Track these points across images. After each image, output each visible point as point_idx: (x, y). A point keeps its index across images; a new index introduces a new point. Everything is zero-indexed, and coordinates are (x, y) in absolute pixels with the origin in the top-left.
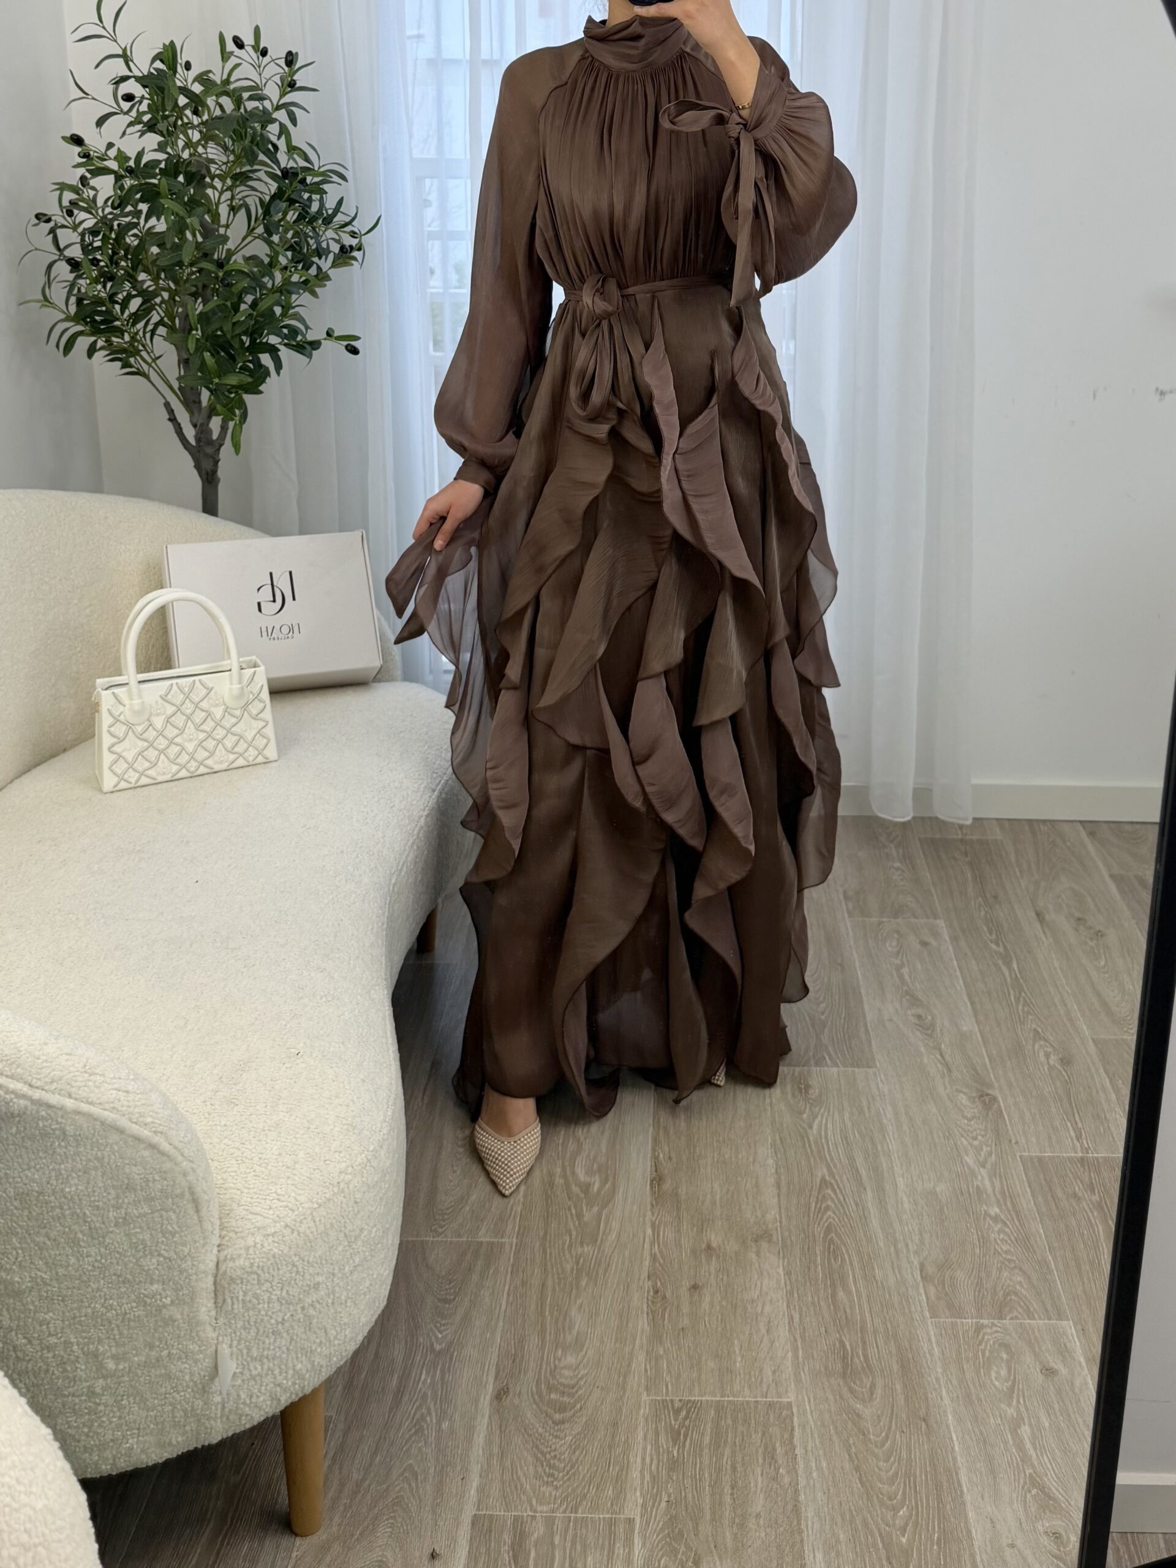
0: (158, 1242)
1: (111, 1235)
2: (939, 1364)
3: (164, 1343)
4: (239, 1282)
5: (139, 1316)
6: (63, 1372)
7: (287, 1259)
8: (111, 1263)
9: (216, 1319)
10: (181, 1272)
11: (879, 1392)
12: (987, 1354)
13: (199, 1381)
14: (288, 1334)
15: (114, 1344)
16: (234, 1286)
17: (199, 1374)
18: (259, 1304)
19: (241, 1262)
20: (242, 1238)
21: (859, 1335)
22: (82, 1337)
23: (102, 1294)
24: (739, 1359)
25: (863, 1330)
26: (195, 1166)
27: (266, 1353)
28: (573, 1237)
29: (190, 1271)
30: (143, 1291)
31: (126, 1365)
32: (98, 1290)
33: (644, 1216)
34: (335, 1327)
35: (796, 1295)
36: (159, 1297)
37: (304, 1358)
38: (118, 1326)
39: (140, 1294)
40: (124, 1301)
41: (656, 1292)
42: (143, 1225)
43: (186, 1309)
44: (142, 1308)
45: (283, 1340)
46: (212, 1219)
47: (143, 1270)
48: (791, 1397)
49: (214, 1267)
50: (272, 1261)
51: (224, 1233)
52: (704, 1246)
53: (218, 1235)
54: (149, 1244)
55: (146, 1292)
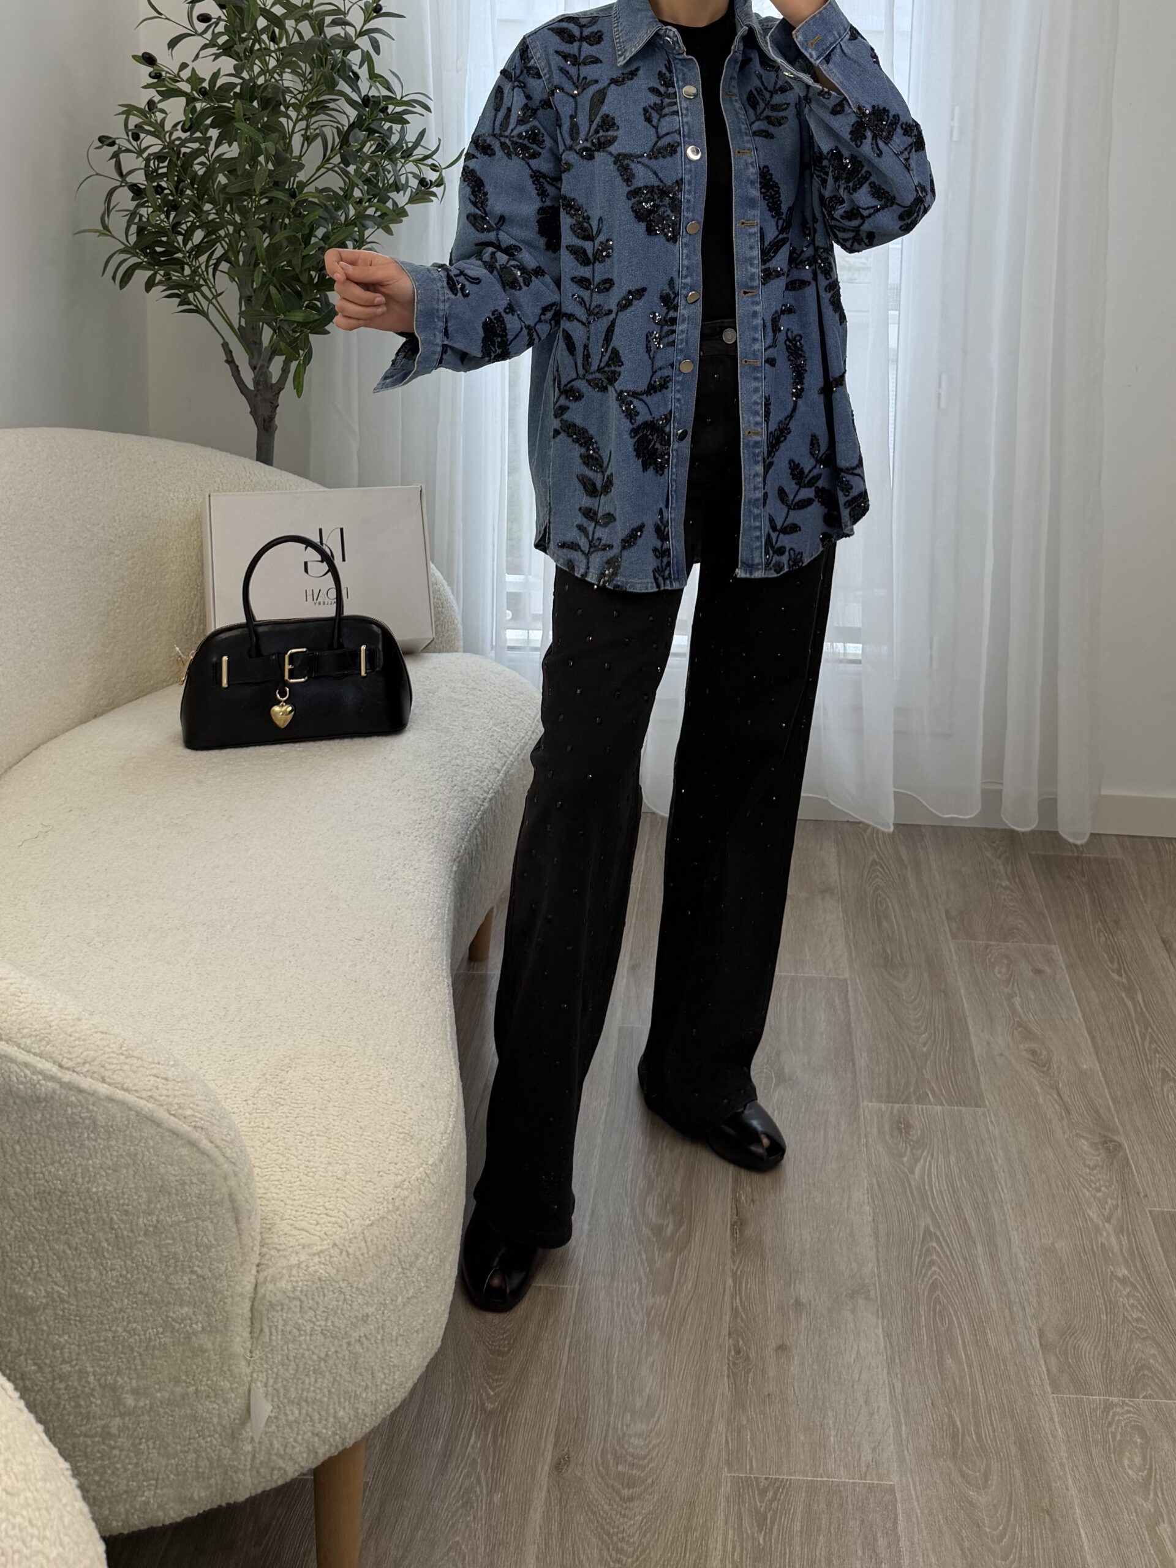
0: (191, 1257)
1: (139, 1245)
2: (1063, 1447)
3: (191, 1377)
4: (279, 1308)
5: (165, 1344)
6: (75, 1407)
7: (334, 1284)
8: (137, 1279)
9: (251, 1352)
10: (215, 1294)
11: (995, 1478)
12: (1118, 1438)
13: (228, 1425)
14: (331, 1373)
15: (135, 1376)
16: (273, 1313)
17: (228, 1416)
18: (300, 1335)
19: (283, 1284)
20: (285, 1257)
21: (971, 1410)
22: (99, 1366)
23: (126, 1316)
24: (833, 1433)
25: (975, 1402)
26: (237, 1169)
27: (305, 1394)
28: (643, 1286)
29: (225, 1292)
30: (171, 1314)
31: (148, 1402)
32: (121, 1310)
33: (725, 1265)
34: (383, 1368)
35: (897, 1361)
36: (189, 1322)
37: (347, 1403)
38: (141, 1355)
39: (167, 1317)
40: (149, 1325)
41: (738, 1352)
42: (175, 1236)
43: (219, 1339)
44: (168, 1334)
45: (326, 1381)
46: (253, 1234)
47: (174, 1289)
48: (894, 1480)
49: (252, 1290)
50: (318, 1285)
51: (265, 1250)
52: (792, 1301)
53: (258, 1252)
54: (181, 1258)
55: (174, 1316)
